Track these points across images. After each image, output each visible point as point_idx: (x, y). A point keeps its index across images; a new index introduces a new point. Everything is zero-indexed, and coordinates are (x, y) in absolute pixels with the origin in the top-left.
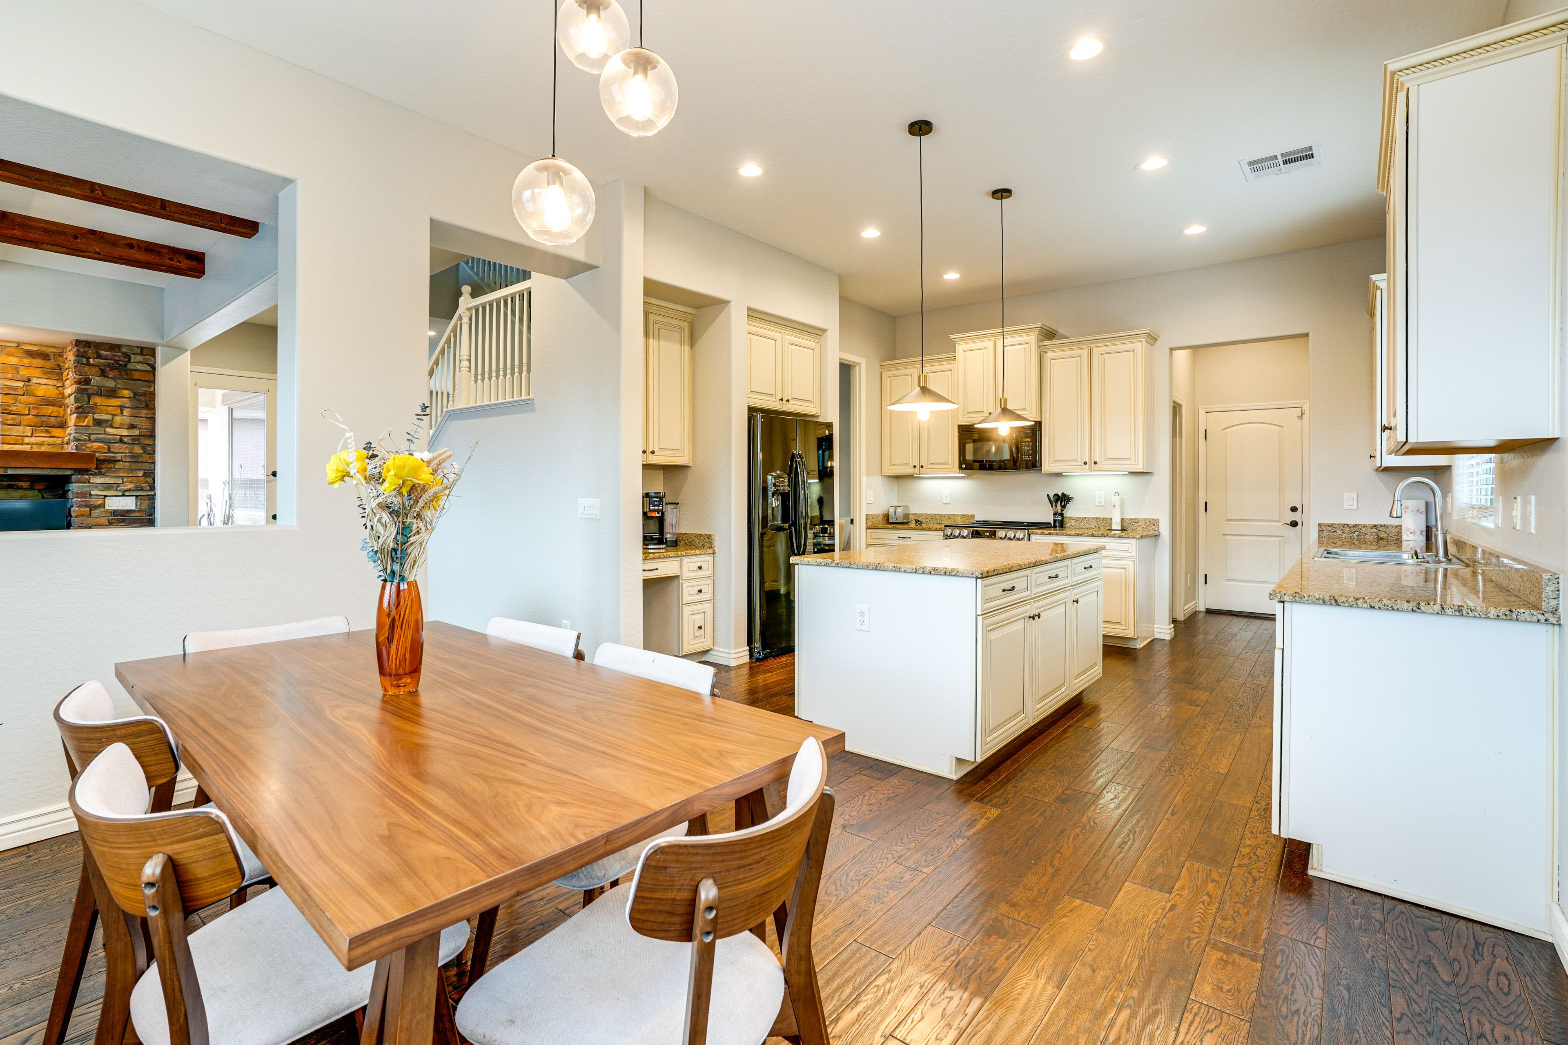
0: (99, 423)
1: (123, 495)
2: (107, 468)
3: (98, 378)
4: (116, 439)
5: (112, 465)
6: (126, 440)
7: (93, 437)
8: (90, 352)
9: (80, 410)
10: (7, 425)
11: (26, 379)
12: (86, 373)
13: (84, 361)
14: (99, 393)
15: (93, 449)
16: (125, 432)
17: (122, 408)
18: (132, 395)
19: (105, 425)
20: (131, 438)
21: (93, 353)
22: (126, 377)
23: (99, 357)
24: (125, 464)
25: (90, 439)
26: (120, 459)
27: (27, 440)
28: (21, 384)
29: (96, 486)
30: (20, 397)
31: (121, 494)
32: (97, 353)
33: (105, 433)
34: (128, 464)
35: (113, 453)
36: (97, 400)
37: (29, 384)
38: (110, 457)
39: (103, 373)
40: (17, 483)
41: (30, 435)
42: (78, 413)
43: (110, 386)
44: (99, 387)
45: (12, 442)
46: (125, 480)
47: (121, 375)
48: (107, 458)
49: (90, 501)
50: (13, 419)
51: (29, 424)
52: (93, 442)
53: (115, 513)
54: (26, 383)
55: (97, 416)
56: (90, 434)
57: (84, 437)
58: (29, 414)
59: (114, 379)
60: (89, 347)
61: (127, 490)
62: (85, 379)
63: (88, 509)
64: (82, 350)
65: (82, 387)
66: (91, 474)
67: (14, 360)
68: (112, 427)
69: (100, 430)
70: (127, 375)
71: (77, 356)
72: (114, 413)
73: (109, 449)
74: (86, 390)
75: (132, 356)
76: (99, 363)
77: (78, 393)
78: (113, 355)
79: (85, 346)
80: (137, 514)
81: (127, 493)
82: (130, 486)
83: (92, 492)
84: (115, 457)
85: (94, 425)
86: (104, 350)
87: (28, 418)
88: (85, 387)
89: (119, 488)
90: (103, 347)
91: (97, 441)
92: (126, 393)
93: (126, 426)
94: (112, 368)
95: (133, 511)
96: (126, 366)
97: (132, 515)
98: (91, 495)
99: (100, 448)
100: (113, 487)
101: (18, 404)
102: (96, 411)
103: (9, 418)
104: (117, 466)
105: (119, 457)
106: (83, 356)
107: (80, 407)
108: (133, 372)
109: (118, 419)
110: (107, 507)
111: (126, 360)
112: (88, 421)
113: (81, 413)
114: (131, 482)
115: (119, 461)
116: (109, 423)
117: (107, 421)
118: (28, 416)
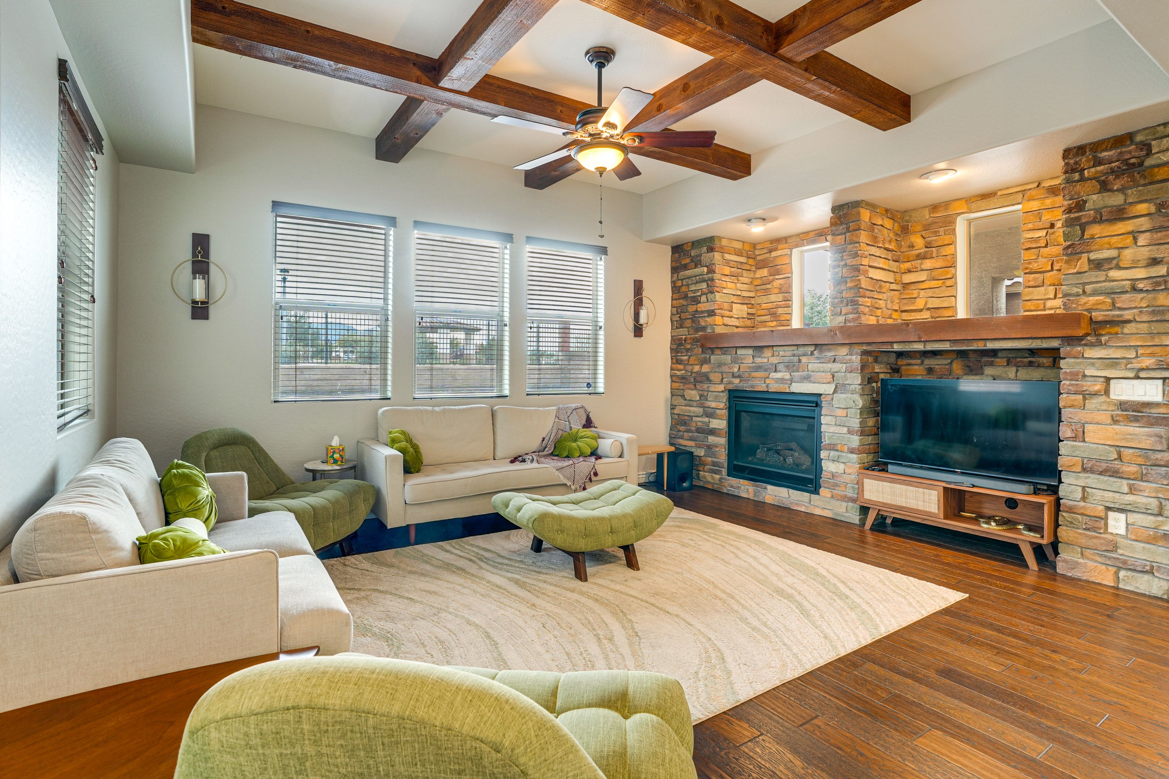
0: (1098, 265)
1: (1137, 377)
2: (1110, 333)
3: (1095, 197)
4: (1123, 287)
5: (1117, 329)
6: (1141, 286)
7: (1089, 288)
8: (1084, 161)
9: (1070, 251)
10: (1029, 287)
11: (1048, 225)
12: (1079, 193)
13: (1077, 176)
14: (1099, 219)
15: (1088, 306)
16: (1140, 273)
17: (1135, 235)
18: (1153, 209)
19: (1106, 266)
20: (1150, 281)
21: (1088, 161)
22: (1142, 182)
23: (1098, 162)
24: (1141, 325)
25: (1084, 292)
26: (1130, 317)
27: (1049, 304)
28: (1043, 233)
29: (1093, 362)
30: (1042, 250)
31: (1132, 375)
32: (1095, 158)
33: (1108, 280)
34: (1146, 325)
35: (1120, 309)
36: (1095, 230)
37: (1052, 230)
38: (1113, 316)
39: (1104, 187)
40: (1038, 359)
41: (1052, 296)
42: (1067, 255)
43: (1115, 203)
44: (1098, 211)
45: (1033, 308)
46: (1140, 352)
47: (1133, 180)
48: (1107, 319)
49: (1082, 386)
50: (1035, 279)
51: (1052, 282)
52: (1090, 295)
53: (1123, 405)
54: (1050, 231)
55: (1093, 256)
56: (1084, 284)
57: (1075, 290)
58: (1052, 270)
59: (1122, 190)
60: (1083, 154)
61: (1142, 369)
62: (1077, 204)
63: (1081, 397)
64: (1072, 161)
65: (1072, 216)
66: (1085, 345)
67: (1034, 205)
68: (1118, 267)
69: (1100, 275)
70: (1145, 178)
71: (1066, 172)
72: (1120, 246)
73: (1113, 304)
74: (1078, 218)
75: (1153, 143)
76: (1097, 172)
77: (1067, 227)
78: (1121, 153)
79: (1077, 154)
80: (1162, 410)
81: (1142, 374)
82: (1148, 362)
83: (1087, 373)
84: (1121, 316)
85: (1090, 269)
86: (1106, 150)
87: (1051, 276)
88: (1076, 215)
89: (1129, 366)
90: (1104, 146)
91: (1095, 293)
92: (1143, 208)
93: (1143, 263)
94: (1117, 173)
95: (1157, 405)
96: (1141, 164)
97: (1154, 411)
98: (1084, 376)
99: (1098, 303)
100: (1118, 364)
101: (1040, 259)
102: (1093, 248)
103: (1031, 279)
104: (1126, 331)
105: (1127, 315)
106: (1073, 171)
107: (1068, 247)
108: (1156, 170)
109: (1128, 254)
110: (1112, 396)
111: (1144, 153)
112: (1083, 264)
113: (1071, 254)
114: (1152, 355)
115: (1128, 322)
116: (1114, 262)
117: (1110, 260)
118: (1051, 273)
